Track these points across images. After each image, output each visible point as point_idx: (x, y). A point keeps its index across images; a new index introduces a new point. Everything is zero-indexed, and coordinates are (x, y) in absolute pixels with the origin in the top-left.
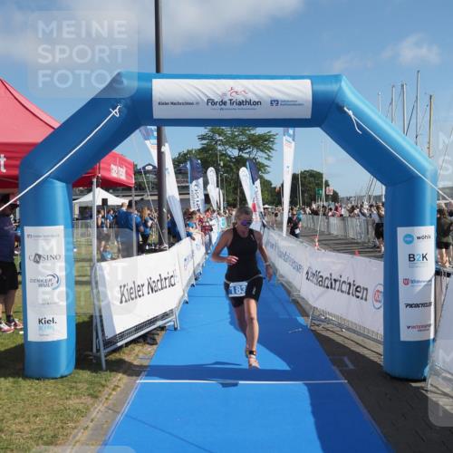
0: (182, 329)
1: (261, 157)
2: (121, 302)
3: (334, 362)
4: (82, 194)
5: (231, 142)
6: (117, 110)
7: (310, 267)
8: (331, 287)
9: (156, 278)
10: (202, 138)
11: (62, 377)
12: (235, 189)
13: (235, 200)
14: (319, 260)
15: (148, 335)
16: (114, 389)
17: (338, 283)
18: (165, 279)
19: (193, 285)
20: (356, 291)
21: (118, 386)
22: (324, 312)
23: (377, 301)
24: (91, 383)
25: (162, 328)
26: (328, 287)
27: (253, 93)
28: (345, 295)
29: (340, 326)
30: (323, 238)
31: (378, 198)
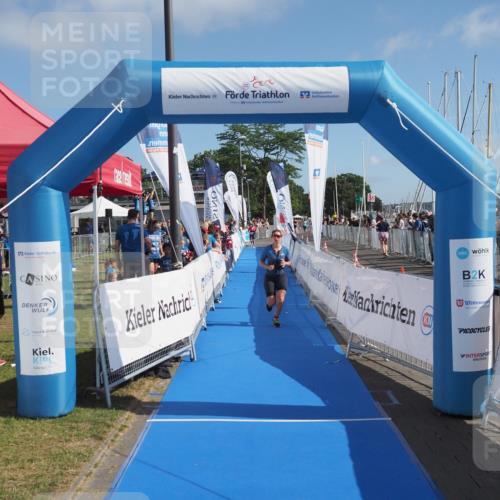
0: (199, 360)
1: (290, 158)
2: (128, 329)
3: (376, 397)
4: (83, 203)
5: (255, 141)
6: (120, 105)
7: (347, 288)
8: (373, 310)
9: (168, 301)
10: (222, 137)
11: (61, 416)
12: (261, 196)
13: (262, 209)
14: (359, 278)
15: (160, 366)
16: (121, 430)
17: (380, 305)
18: (179, 302)
19: (212, 309)
20: (402, 314)
21: (125, 426)
22: (365, 340)
23: (425, 325)
24: (95, 423)
25: (176, 359)
26: (368, 310)
27: (281, 83)
28: (389, 319)
29: (383, 355)
30: (363, 253)
31: (428, 206)
